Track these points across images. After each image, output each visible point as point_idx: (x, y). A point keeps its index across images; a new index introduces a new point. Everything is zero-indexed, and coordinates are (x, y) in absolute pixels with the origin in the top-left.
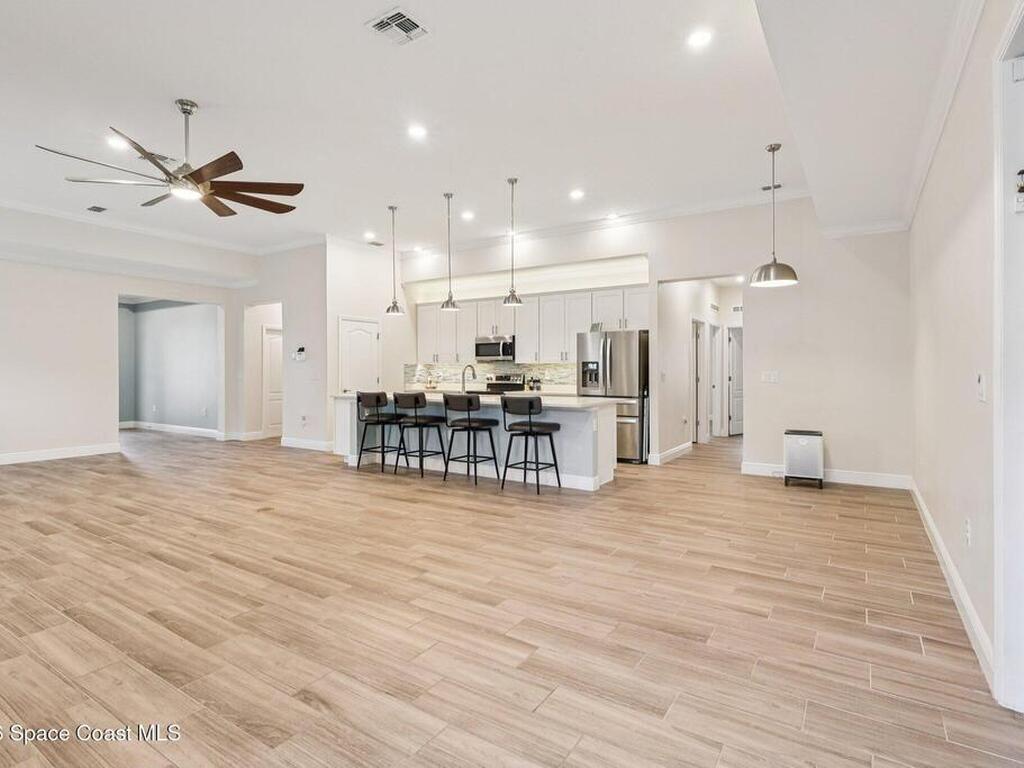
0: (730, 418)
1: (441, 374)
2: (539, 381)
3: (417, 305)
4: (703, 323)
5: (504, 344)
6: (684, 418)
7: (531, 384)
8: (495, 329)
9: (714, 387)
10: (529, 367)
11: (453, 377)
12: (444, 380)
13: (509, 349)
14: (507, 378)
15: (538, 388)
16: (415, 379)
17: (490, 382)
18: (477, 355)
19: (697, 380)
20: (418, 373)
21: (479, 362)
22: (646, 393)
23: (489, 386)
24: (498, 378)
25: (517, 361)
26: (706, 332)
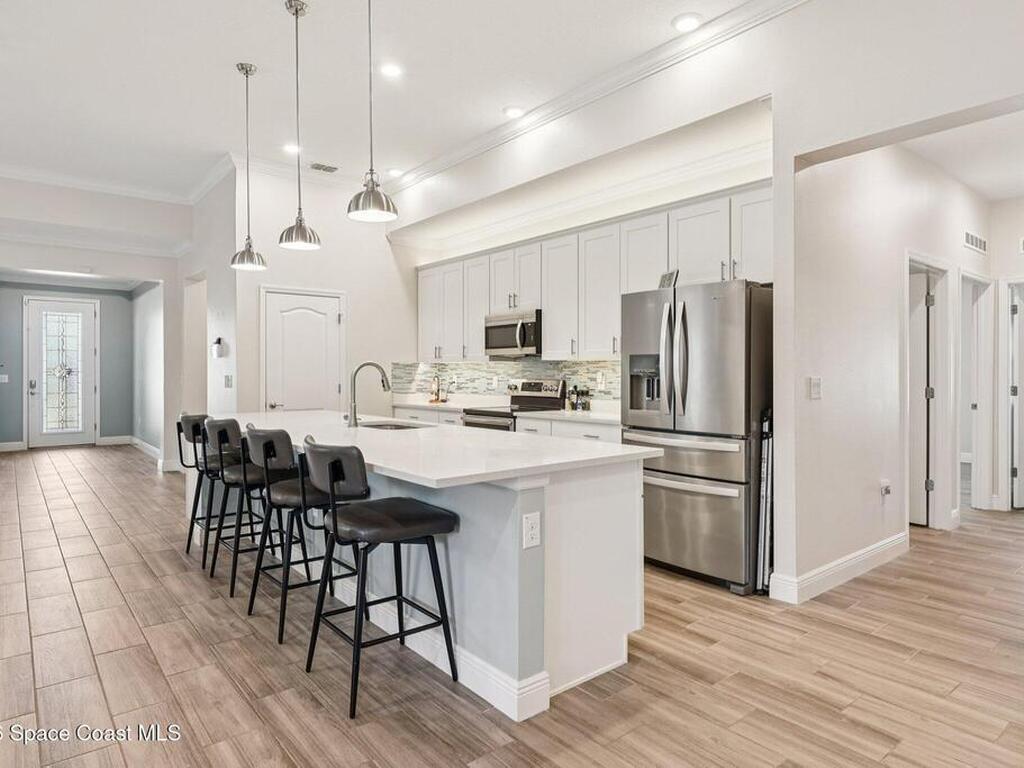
0: (1014, 472)
1: (455, 379)
2: (585, 393)
3: (417, 270)
4: (944, 272)
5: (523, 324)
6: (885, 482)
7: (574, 398)
8: (513, 299)
9: (975, 406)
10: (573, 366)
11: (470, 384)
12: (459, 388)
13: (532, 334)
14: (538, 387)
15: (586, 407)
16: (414, 386)
17: (516, 393)
18: (487, 348)
19: (930, 393)
20: (418, 377)
21: (493, 358)
22: (766, 428)
23: (515, 400)
24: (526, 387)
25: (545, 357)
26: (951, 292)
